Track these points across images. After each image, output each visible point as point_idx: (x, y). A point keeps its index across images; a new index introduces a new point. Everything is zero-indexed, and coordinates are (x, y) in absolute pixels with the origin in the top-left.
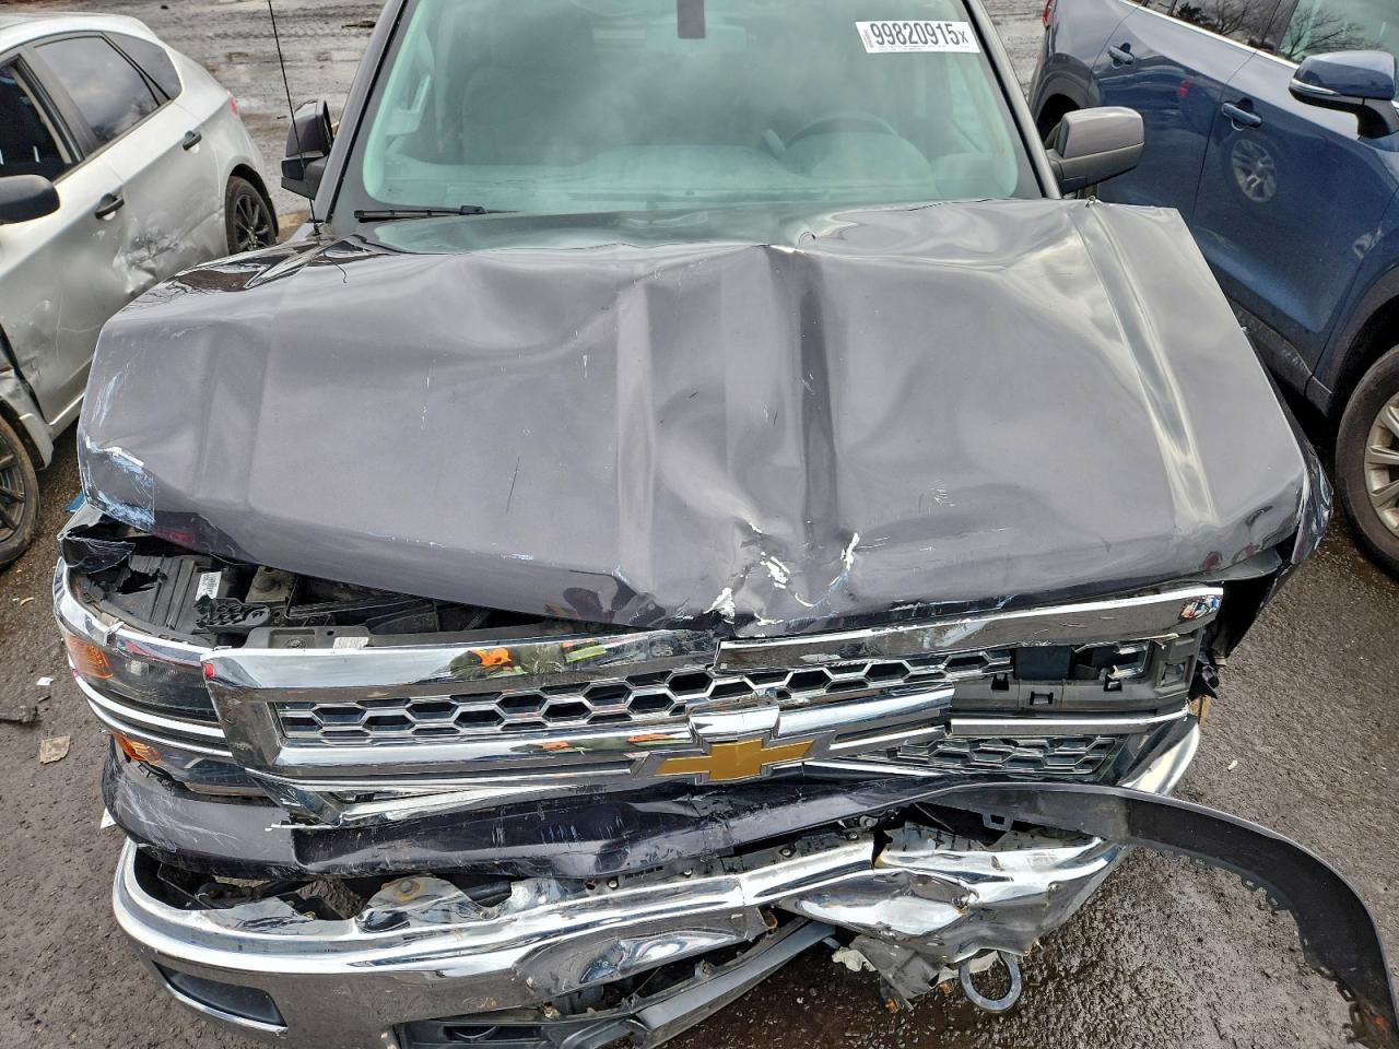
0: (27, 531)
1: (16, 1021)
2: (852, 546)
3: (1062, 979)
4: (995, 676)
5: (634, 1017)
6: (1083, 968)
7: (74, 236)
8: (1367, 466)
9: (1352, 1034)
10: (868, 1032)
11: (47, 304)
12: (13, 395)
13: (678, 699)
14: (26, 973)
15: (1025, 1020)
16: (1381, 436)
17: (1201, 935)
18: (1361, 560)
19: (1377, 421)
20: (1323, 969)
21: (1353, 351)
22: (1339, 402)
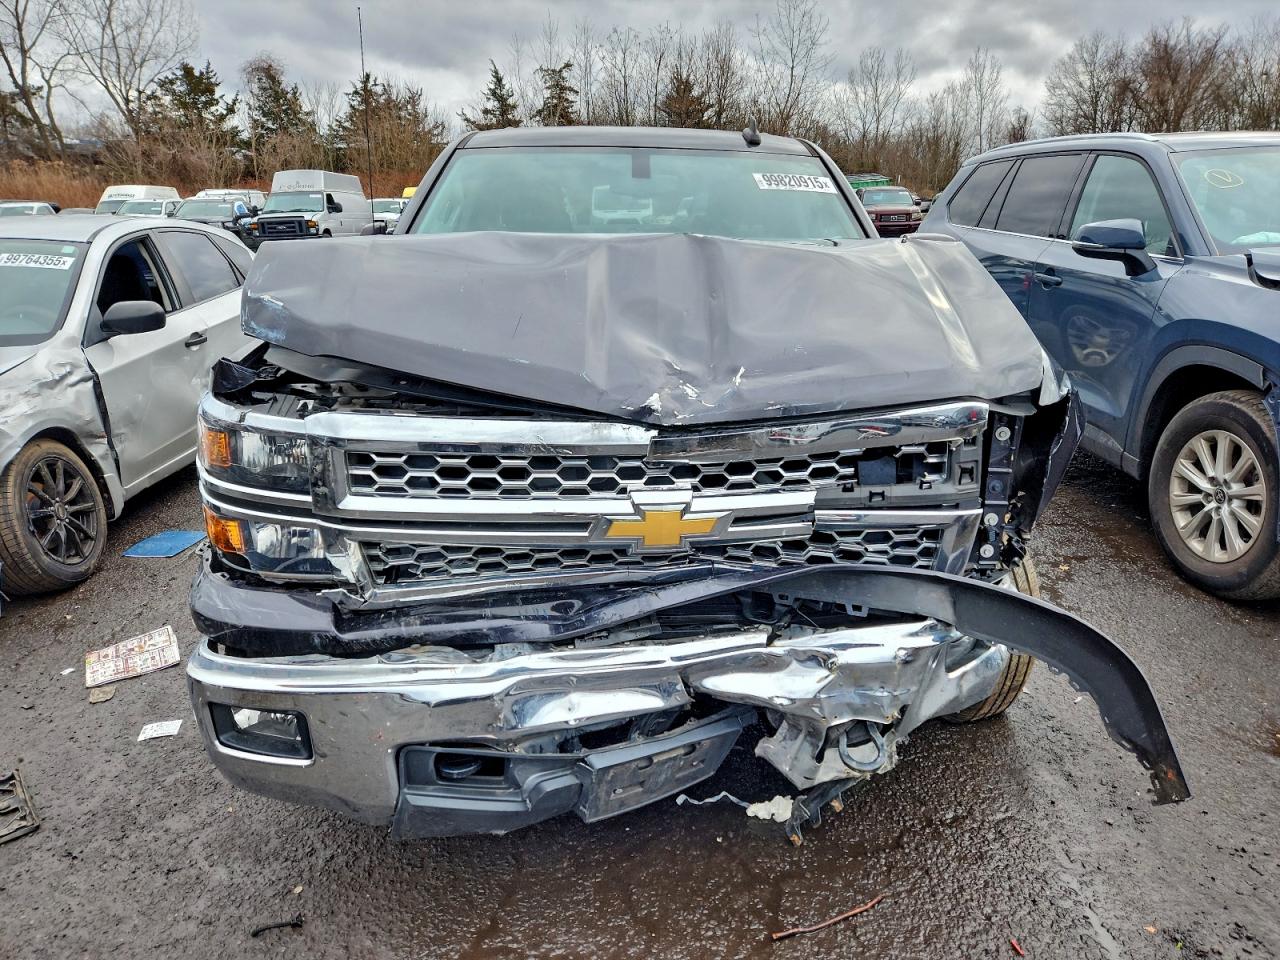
0: (92, 562)
1: (56, 858)
2: (739, 374)
3: (937, 825)
4: (845, 484)
5: (583, 760)
6: (955, 819)
7: (167, 354)
8: (1174, 509)
9: (1156, 798)
10: (776, 857)
11: (140, 397)
12: (103, 457)
13: (623, 483)
14: (67, 829)
15: (907, 851)
16: (1180, 484)
17: (1054, 800)
18: (1180, 583)
19: (1173, 473)
20: (1124, 742)
21: (1148, 425)
22: (1145, 467)
